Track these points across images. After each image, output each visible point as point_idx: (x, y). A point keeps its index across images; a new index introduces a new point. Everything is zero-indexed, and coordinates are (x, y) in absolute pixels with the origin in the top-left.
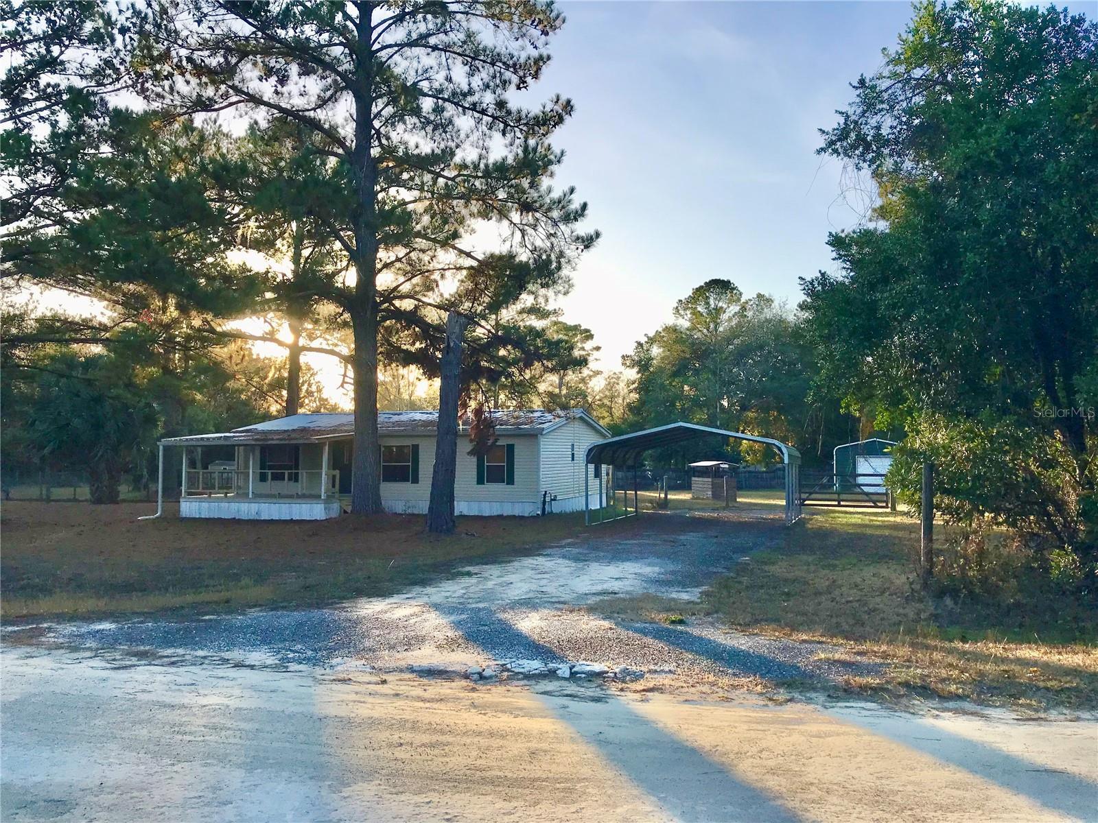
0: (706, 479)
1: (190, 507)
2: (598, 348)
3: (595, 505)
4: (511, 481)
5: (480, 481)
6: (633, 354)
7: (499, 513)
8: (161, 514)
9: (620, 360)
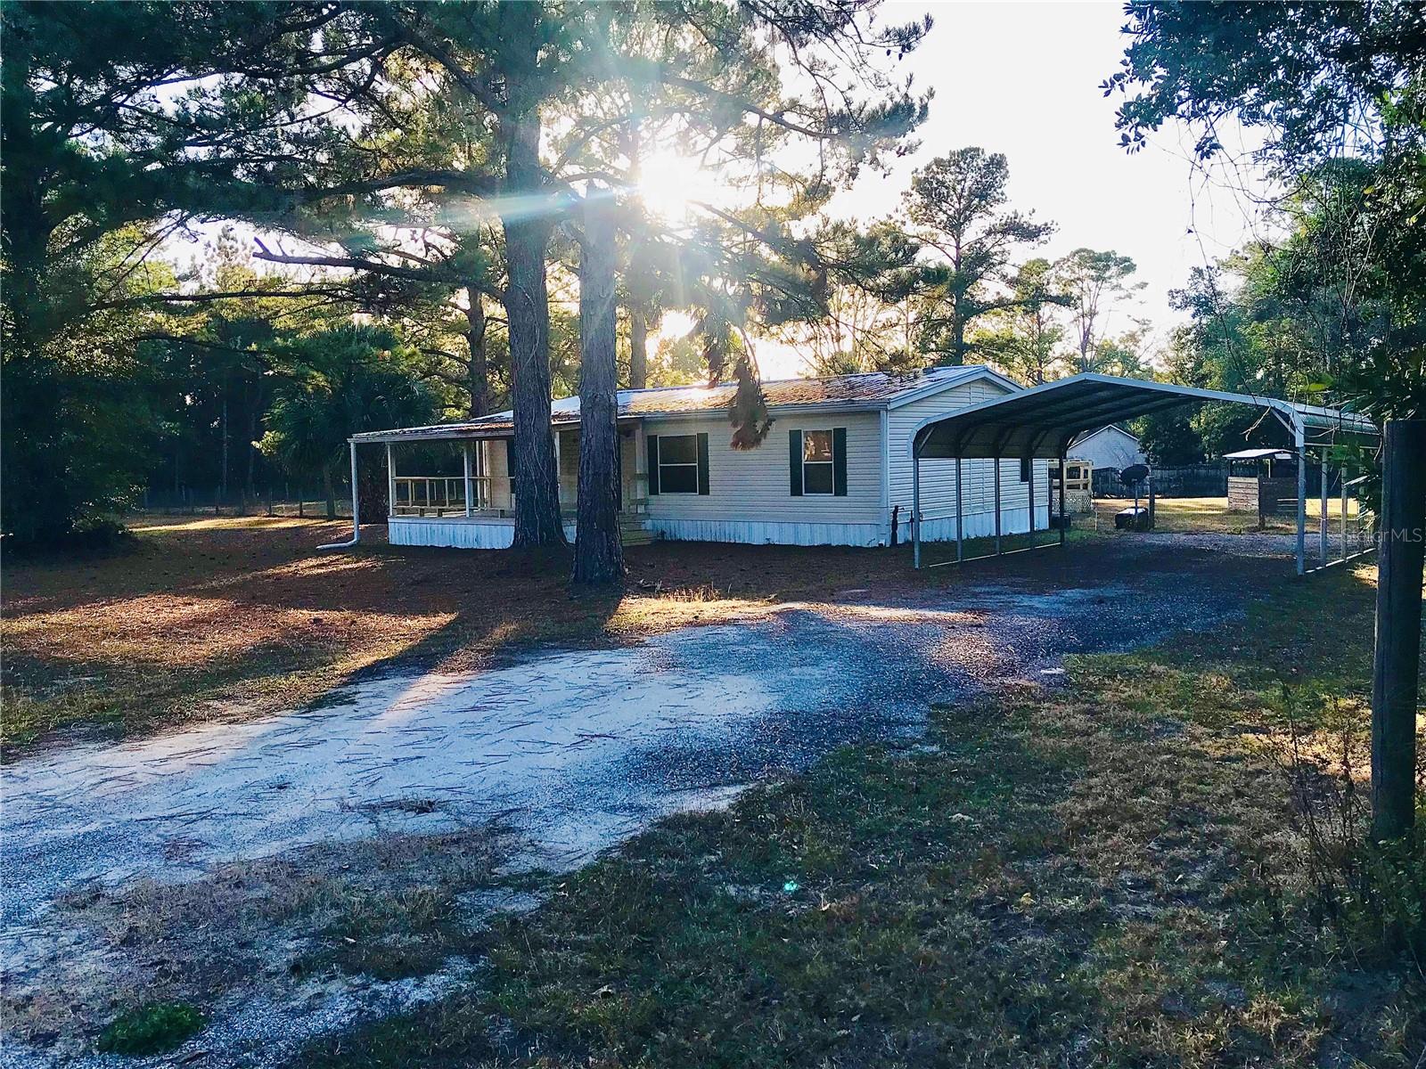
0: (1249, 480)
1: (403, 530)
2: (1143, 285)
3: (1017, 524)
4: (841, 490)
5: (796, 491)
6: (1186, 287)
7: (825, 541)
8: (359, 541)
9: (1167, 299)
